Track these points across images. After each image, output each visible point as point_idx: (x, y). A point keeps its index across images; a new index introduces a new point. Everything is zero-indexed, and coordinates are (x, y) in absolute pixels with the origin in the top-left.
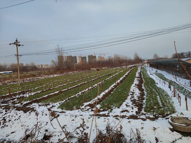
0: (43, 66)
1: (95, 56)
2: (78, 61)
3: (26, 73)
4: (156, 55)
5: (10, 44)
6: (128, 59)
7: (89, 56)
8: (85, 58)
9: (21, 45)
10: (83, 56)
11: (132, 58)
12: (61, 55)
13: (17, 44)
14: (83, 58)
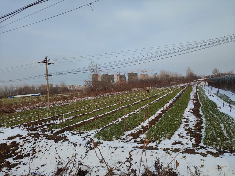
0: (75, 87)
1: (136, 74)
2: (116, 80)
3: (56, 96)
4: (216, 71)
5: (39, 63)
6: (179, 76)
7: (129, 74)
8: (124, 76)
9: (50, 63)
10: (121, 74)
11: (185, 75)
12: (95, 73)
13: (46, 62)
14: (122, 77)
